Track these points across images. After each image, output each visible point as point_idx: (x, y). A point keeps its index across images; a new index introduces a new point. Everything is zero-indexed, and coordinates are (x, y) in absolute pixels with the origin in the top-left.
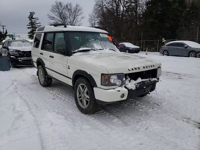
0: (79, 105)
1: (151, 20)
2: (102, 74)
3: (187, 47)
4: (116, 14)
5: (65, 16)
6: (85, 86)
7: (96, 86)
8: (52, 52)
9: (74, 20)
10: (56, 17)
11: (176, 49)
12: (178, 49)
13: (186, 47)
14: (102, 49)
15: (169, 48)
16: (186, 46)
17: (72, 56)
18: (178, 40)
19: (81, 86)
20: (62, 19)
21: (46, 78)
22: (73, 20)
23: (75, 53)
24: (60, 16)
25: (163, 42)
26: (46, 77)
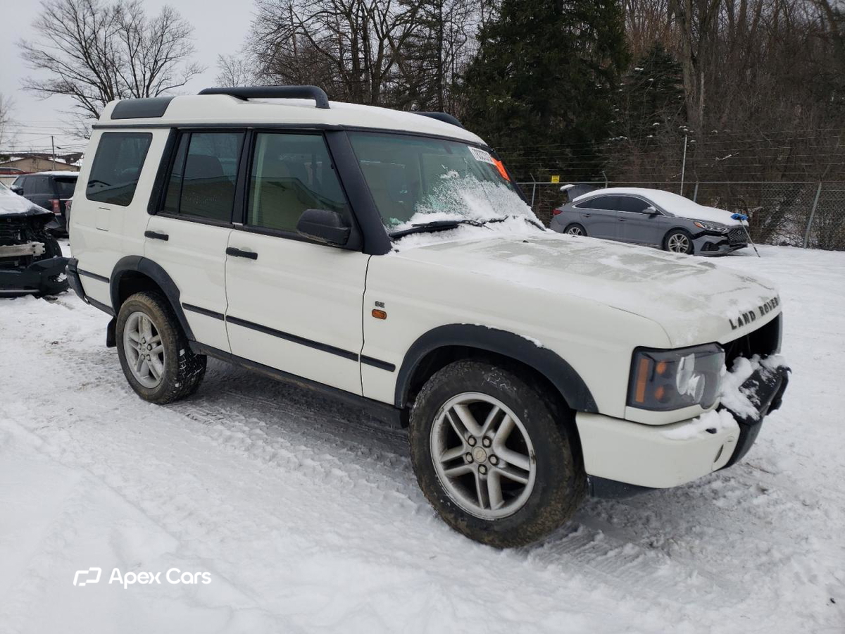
0: (447, 499)
1: (505, 100)
2: (639, 352)
3: (657, 213)
4: (350, 66)
5: (109, 56)
6: (499, 405)
7: (593, 411)
8: (234, 227)
9: (152, 76)
10: (65, 58)
11: (613, 220)
12: (622, 219)
13: (653, 215)
14: (500, 221)
15: (588, 215)
16: (653, 209)
17: (392, 254)
18: (610, 186)
19: (460, 404)
20: (94, 70)
21: (179, 358)
22: (148, 75)
23: (398, 236)
24: (87, 54)
25: (565, 191)
26: (182, 352)
